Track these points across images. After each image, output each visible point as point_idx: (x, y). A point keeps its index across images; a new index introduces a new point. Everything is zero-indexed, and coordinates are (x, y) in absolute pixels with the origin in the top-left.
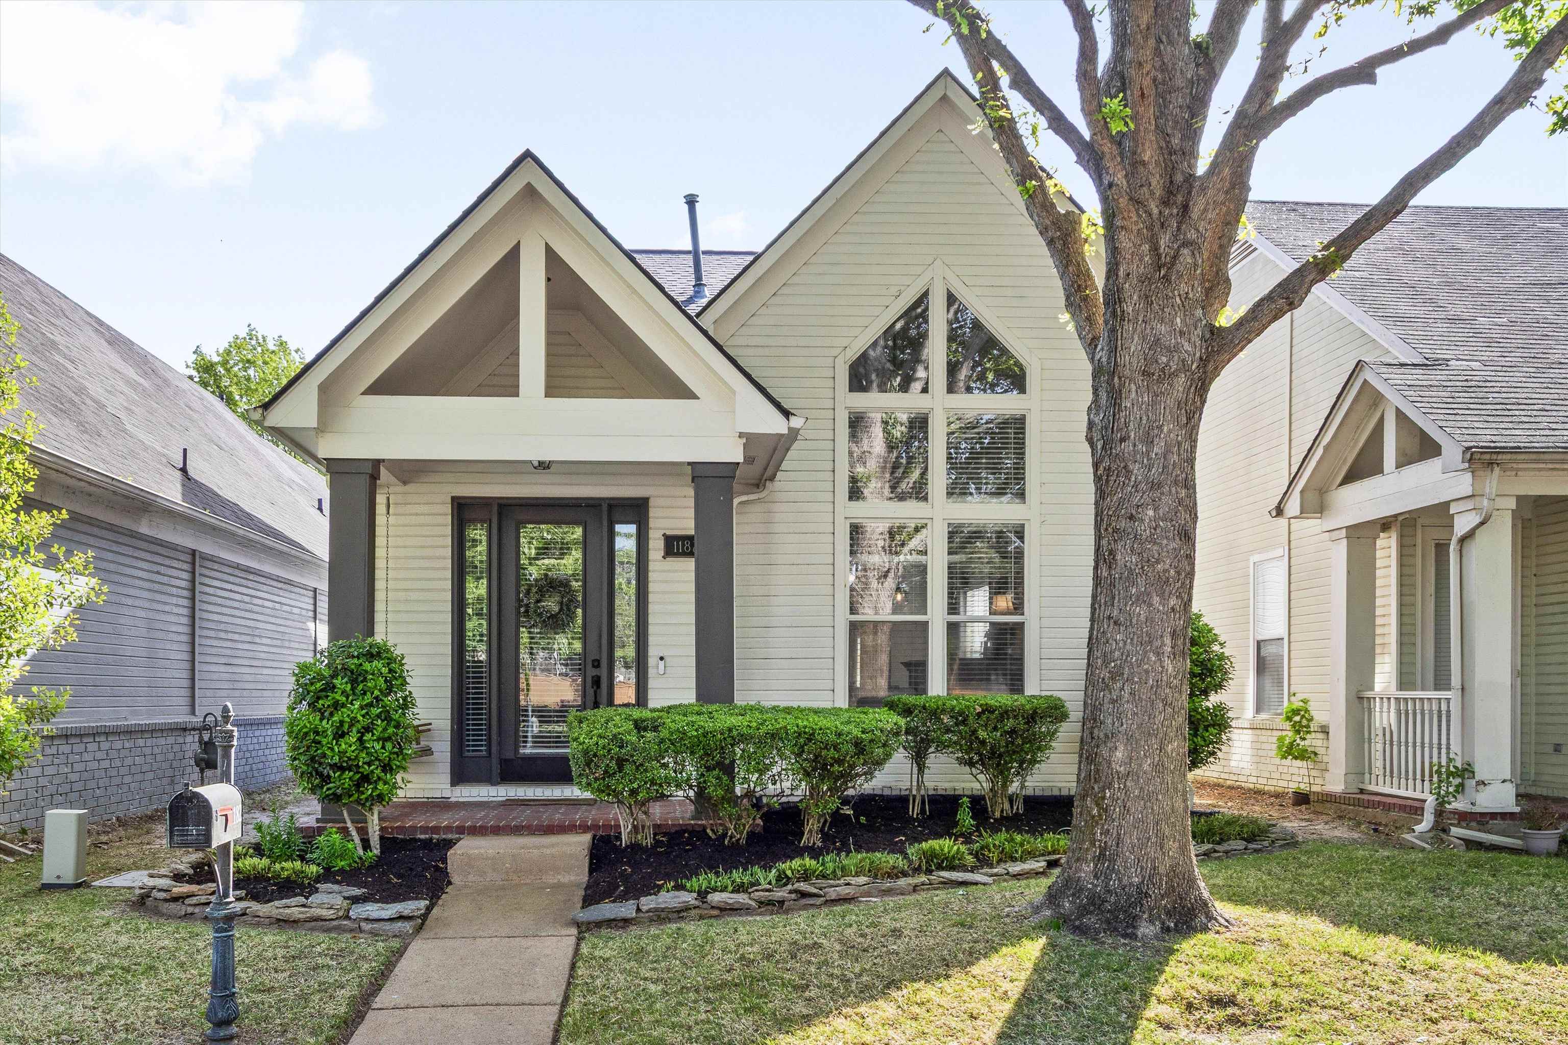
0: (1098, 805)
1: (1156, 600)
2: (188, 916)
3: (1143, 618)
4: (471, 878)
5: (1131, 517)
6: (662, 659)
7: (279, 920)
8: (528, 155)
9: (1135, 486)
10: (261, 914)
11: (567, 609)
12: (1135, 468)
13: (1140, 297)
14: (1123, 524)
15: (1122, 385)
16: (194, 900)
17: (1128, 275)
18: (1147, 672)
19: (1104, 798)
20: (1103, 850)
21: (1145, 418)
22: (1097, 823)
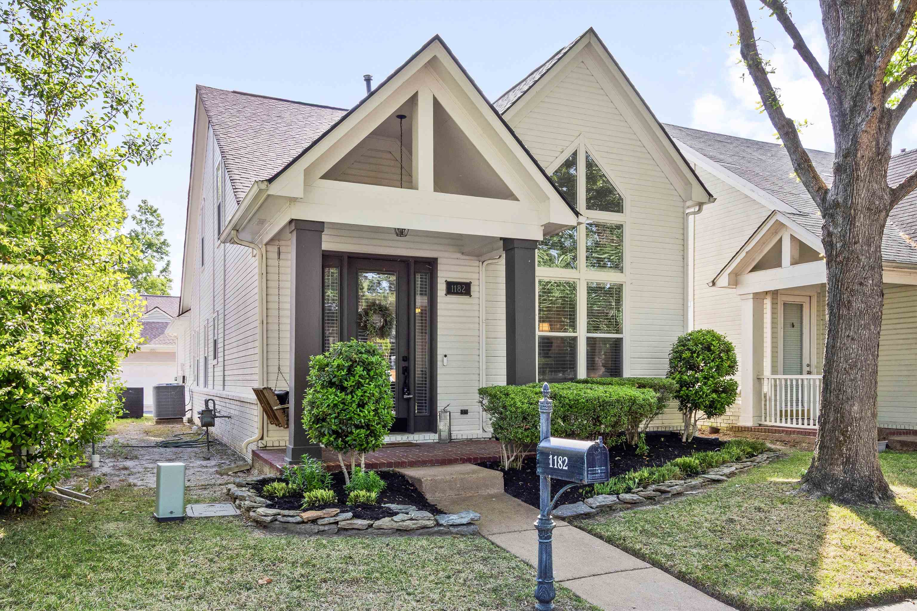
0: (843, 435)
1: (872, 327)
2: (319, 532)
3: (867, 336)
4: (437, 494)
5: (861, 284)
6: (445, 356)
7: (397, 530)
8: (437, 38)
9: (863, 267)
10: (385, 527)
11: (387, 324)
12: (863, 258)
13: (868, 169)
14: (856, 287)
15: (856, 214)
16: (326, 521)
17: (863, 156)
18: (869, 365)
19: (847, 431)
20: (848, 459)
21: (867, 232)
22: (843, 444)
